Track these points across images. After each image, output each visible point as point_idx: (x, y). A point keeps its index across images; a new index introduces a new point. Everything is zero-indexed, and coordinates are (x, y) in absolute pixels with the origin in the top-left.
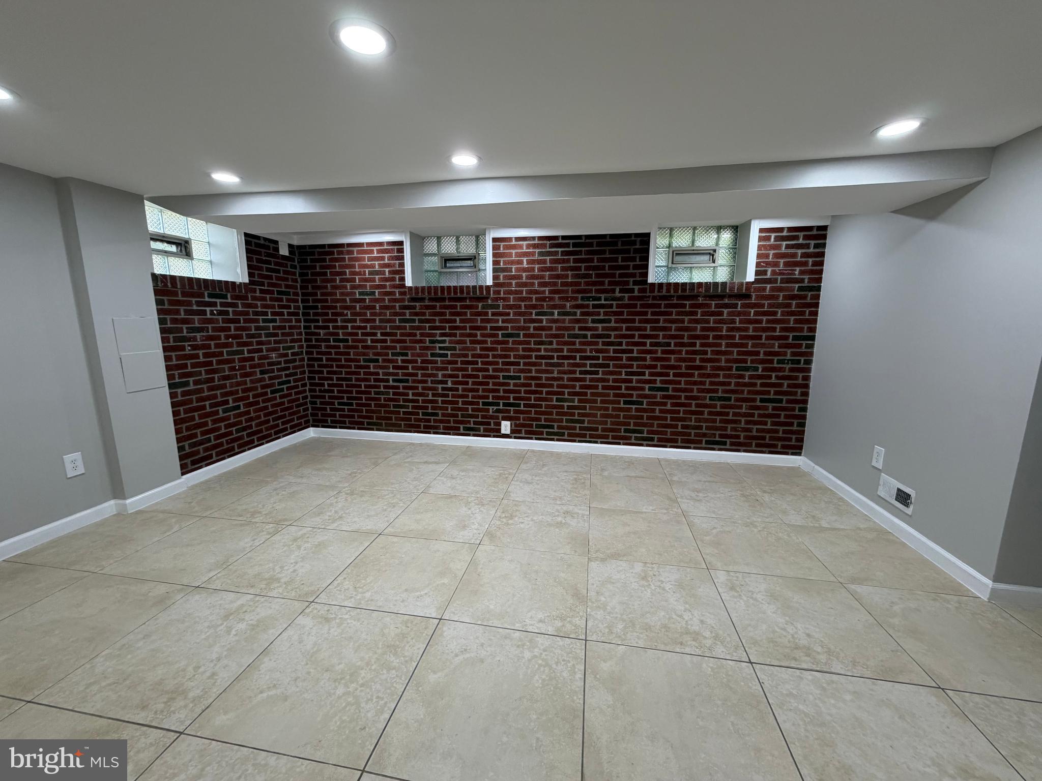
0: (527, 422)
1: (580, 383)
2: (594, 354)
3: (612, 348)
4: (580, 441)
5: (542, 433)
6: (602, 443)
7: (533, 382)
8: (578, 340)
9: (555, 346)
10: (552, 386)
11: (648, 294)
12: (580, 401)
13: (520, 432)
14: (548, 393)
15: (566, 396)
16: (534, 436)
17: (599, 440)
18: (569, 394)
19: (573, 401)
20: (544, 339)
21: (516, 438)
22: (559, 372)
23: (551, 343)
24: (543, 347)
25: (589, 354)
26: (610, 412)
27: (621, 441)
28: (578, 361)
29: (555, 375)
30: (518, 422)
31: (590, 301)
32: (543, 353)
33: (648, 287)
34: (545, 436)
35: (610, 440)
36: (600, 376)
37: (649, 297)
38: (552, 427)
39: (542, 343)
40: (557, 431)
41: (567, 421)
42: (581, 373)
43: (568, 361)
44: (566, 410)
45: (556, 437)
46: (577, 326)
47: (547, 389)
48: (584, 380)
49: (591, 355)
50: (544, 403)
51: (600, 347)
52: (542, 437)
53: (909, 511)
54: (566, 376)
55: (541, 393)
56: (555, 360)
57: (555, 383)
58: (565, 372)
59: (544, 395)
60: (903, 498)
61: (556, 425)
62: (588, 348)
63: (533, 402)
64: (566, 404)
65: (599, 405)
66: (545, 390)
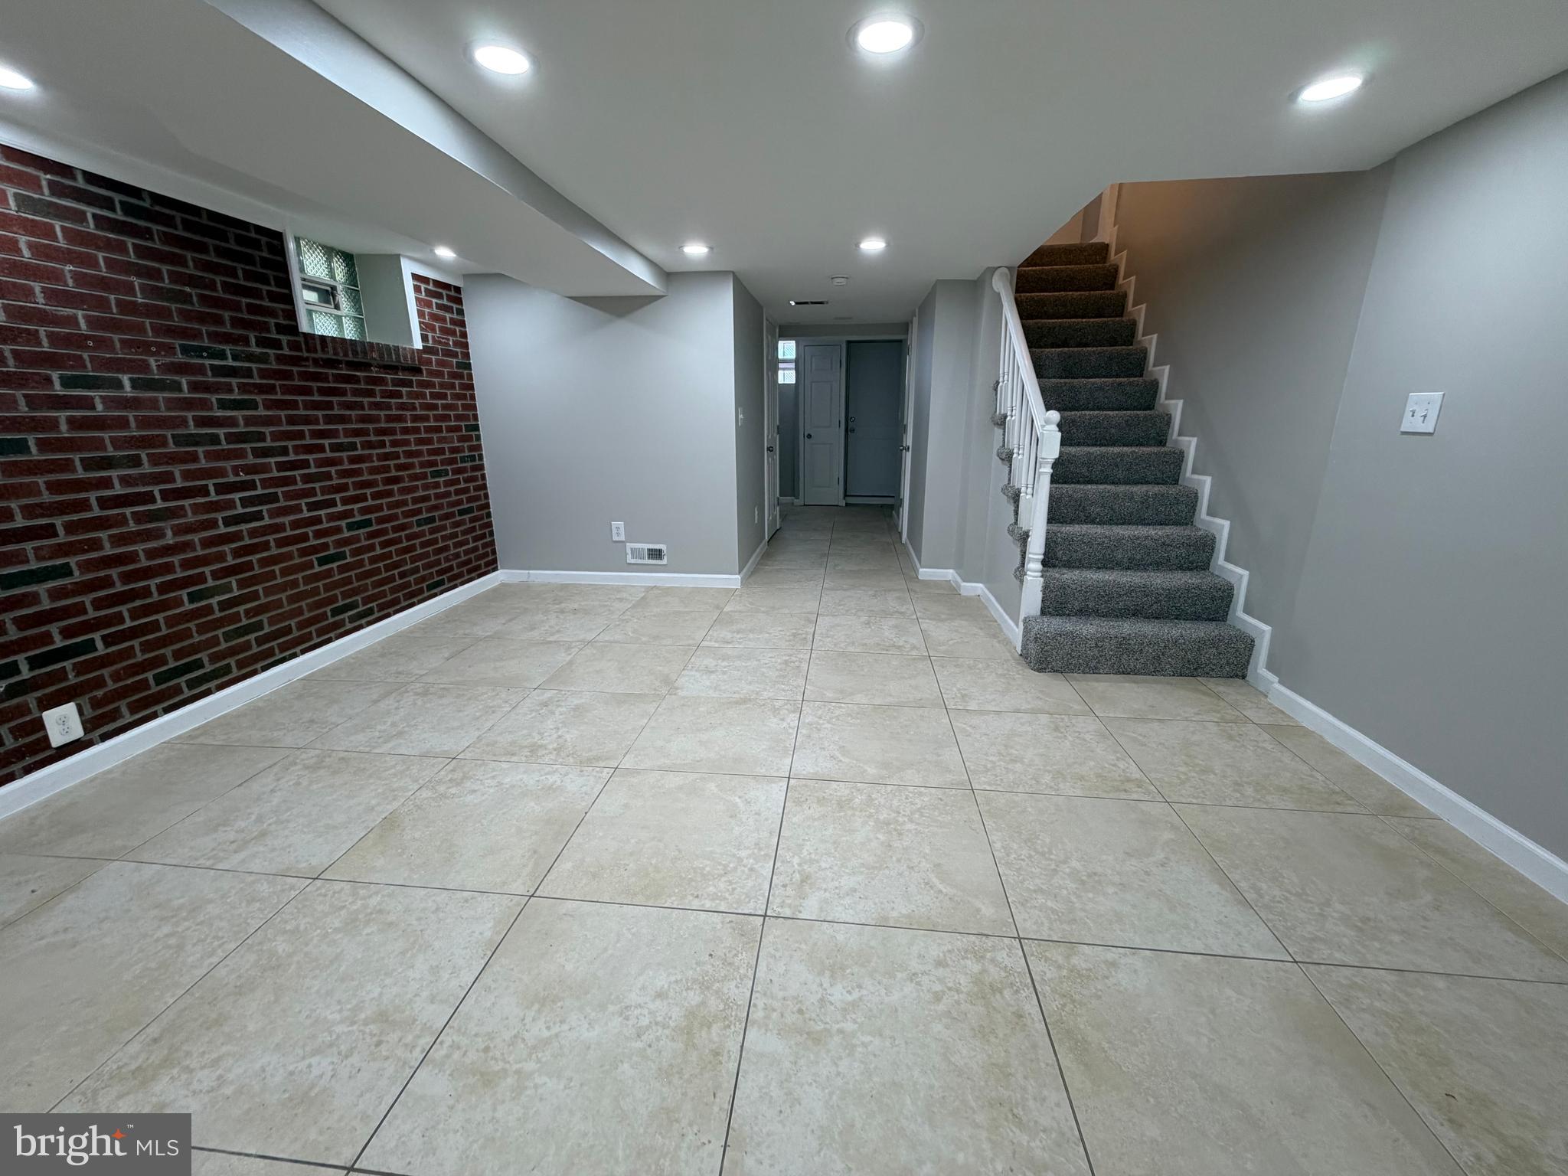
0: (129, 682)
1: (233, 546)
2: (243, 477)
3: (272, 460)
4: (265, 669)
5: (178, 690)
6: (304, 652)
7: (114, 573)
8: (200, 450)
9: (147, 468)
10: (168, 568)
11: (306, 355)
12: (242, 584)
13: (115, 715)
14: (163, 588)
15: (210, 583)
16: (159, 708)
17: (298, 650)
18: (216, 575)
19: (228, 589)
20: (111, 451)
21: (105, 737)
22: (178, 531)
23: (136, 462)
24: (114, 474)
25: (232, 478)
26: (302, 588)
27: (332, 635)
28: (213, 497)
29: (170, 539)
30: (99, 693)
31: (202, 357)
32: (118, 490)
33: (302, 339)
34: (187, 693)
35: (316, 641)
36: (267, 521)
37: (307, 359)
38: (199, 664)
39: (108, 463)
40: (213, 667)
41: (228, 637)
42: (227, 522)
43: (192, 501)
44: (218, 615)
45: (213, 684)
46: (190, 415)
47: (158, 580)
48: (236, 537)
49: (238, 479)
50: (160, 617)
51: (251, 460)
52: (181, 697)
53: (664, 561)
54: (196, 538)
55: (146, 592)
56: (160, 504)
57: (176, 560)
58: (189, 529)
59: (156, 597)
60: (656, 554)
61: (204, 656)
62: (228, 465)
63: (128, 624)
64: (214, 601)
65: (279, 580)
66: (153, 583)
